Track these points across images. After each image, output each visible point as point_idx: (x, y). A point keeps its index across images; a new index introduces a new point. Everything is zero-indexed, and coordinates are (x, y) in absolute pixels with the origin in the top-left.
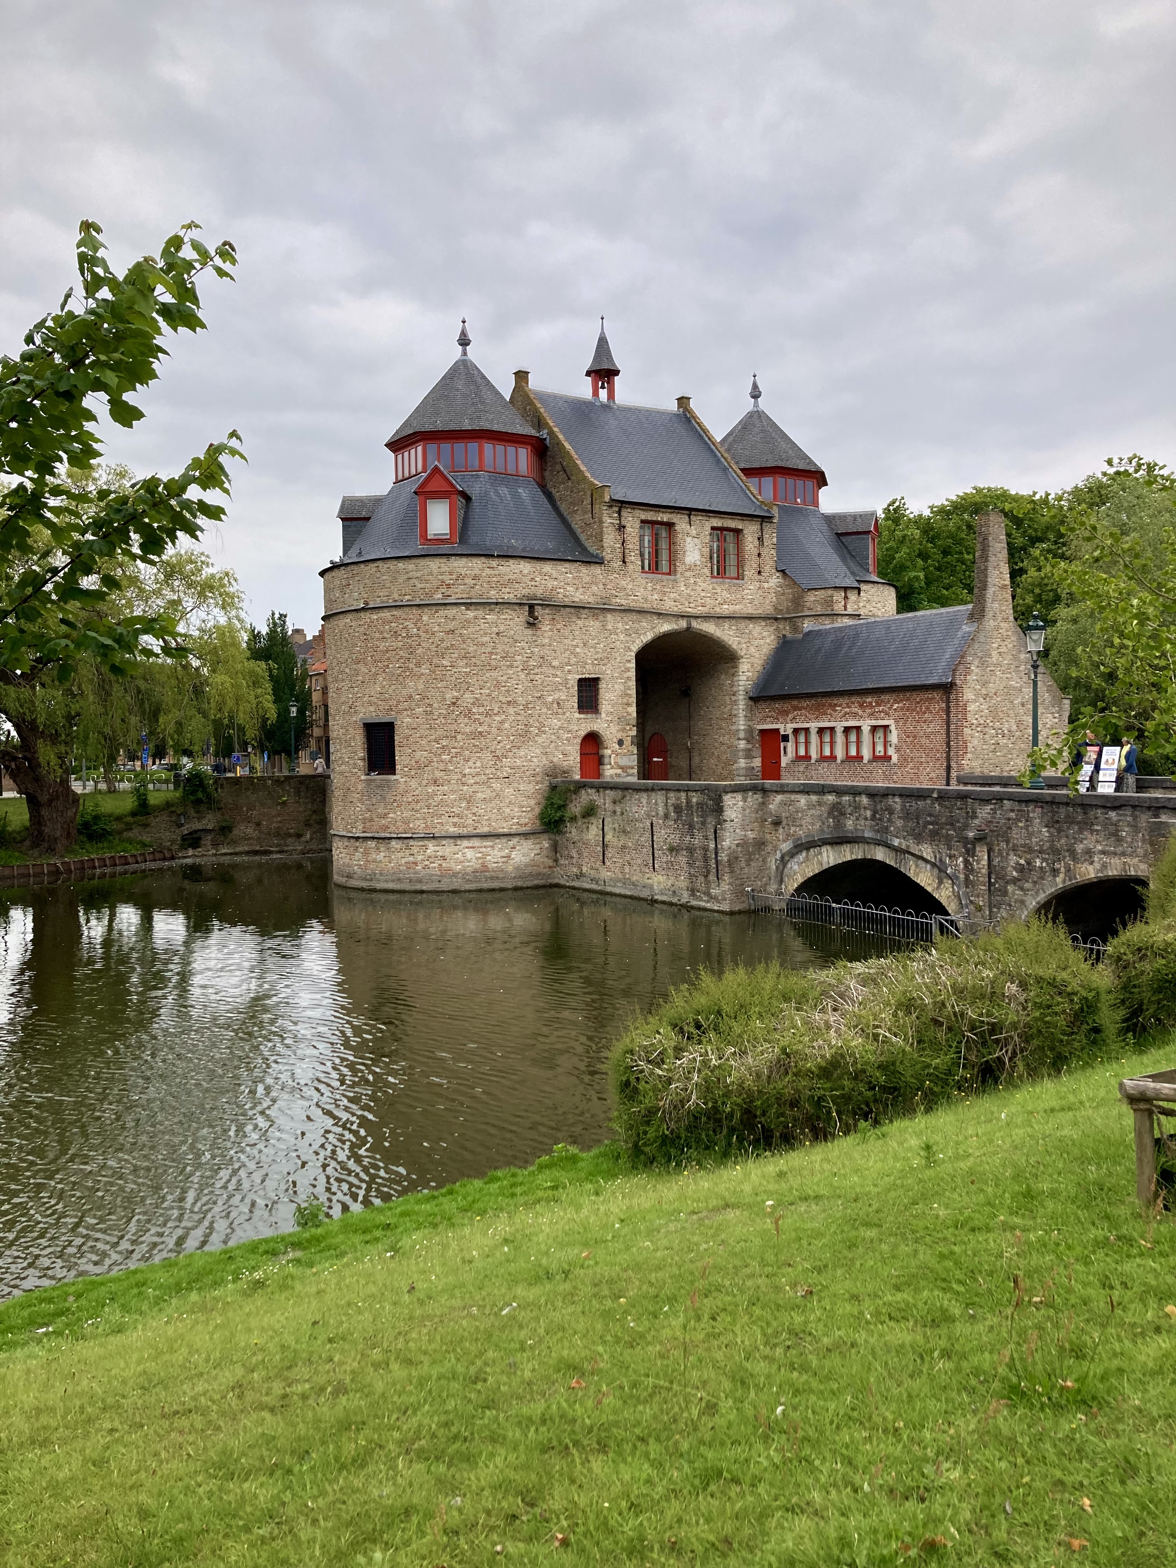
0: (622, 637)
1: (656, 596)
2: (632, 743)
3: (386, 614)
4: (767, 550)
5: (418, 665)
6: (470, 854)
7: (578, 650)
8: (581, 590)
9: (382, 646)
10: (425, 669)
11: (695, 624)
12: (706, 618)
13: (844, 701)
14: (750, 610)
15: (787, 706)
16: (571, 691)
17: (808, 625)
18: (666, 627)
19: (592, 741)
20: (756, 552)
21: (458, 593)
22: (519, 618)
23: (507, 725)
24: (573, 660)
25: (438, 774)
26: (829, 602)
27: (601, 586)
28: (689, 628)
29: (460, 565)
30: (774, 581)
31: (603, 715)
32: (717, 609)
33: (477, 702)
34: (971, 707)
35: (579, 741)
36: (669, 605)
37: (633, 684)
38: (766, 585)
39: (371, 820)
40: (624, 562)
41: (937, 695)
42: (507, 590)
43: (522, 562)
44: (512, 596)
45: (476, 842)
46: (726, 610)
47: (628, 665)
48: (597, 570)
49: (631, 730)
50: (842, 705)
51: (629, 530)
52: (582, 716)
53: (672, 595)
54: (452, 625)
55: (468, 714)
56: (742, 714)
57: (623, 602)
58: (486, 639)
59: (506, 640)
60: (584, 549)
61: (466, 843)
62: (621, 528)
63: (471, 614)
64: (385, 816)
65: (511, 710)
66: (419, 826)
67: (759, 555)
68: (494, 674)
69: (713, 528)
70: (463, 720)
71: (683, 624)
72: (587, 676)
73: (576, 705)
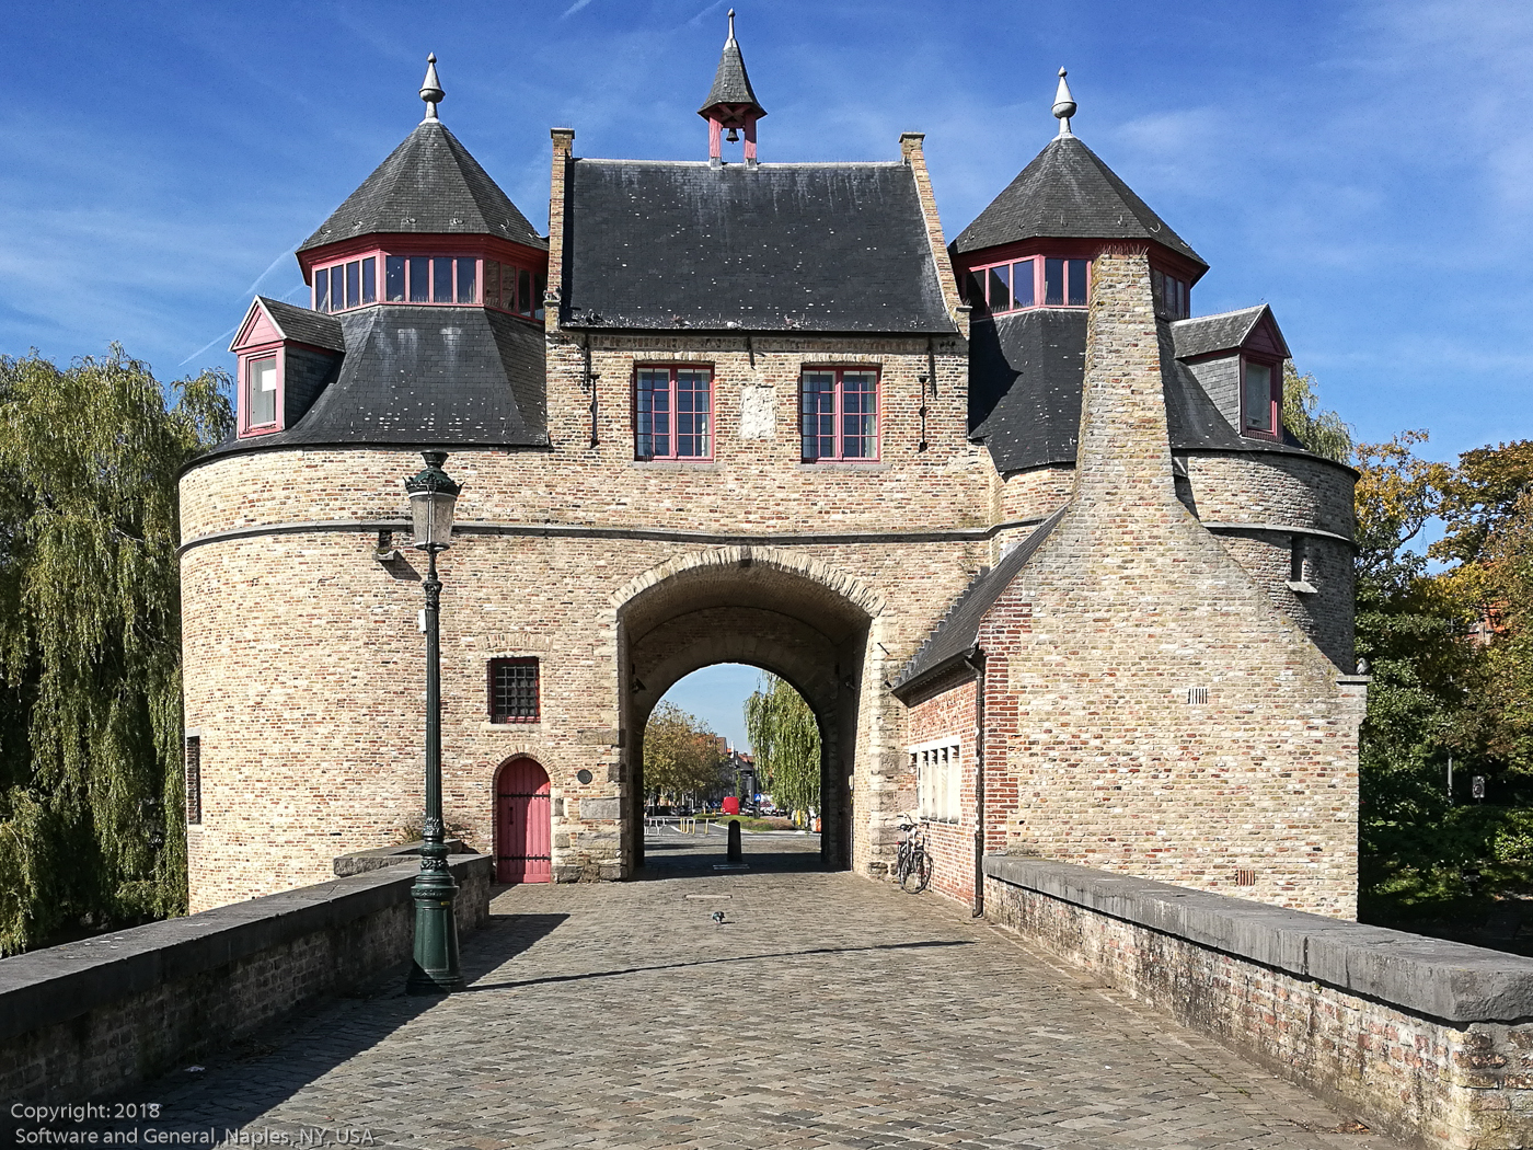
0: (589, 581)
1: (667, 503)
2: (611, 777)
4: (945, 400)
7: (488, 607)
8: (497, 497)
11: (758, 553)
12: (789, 540)
14: (897, 522)
16: (474, 682)
18: (690, 559)
19: (520, 773)
20: (916, 405)
22: (362, 552)
23: (337, 742)
24: (478, 625)
27: (542, 490)
28: (746, 563)
30: (962, 461)
31: (545, 726)
32: (816, 523)
34: (1032, 704)
35: (491, 770)
36: (698, 519)
37: (612, 669)
38: (940, 471)
40: (595, 442)
42: (338, 503)
43: (368, 453)
44: (346, 514)
46: (838, 523)
47: (603, 633)
48: (534, 459)
49: (607, 752)
51: (604, 380)
52: (497, 727)
53: (707, 500)
55: (278, 722)
57: (591, 516)
58: (302, 592)
59: (337, 592)
62: (590, 378)
63: (281, 549)
67: (923, 412)
68: (317, 651)
69: (805, 367)
70: (271, 733)
71: (734, 553)
72: (509, 654)
73: (485, 707)
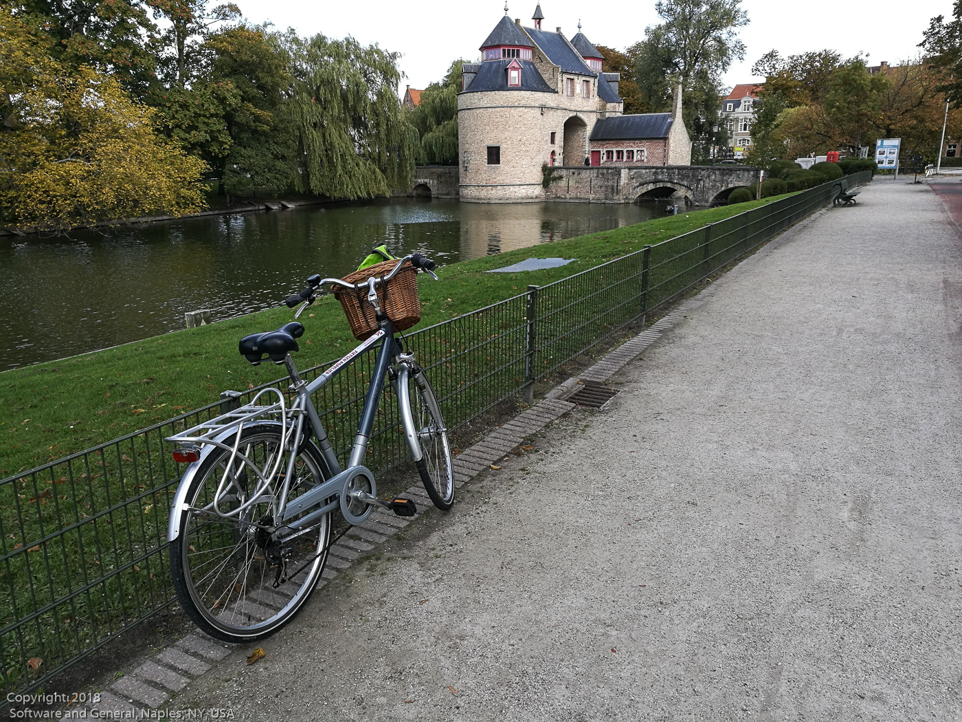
0: (561, 118)
1: (569, 104)
2: (562, 154)
3: (498, 109)
4: (595, 88)
5: (509, 127)
6: (523, 191)
7: (551, 122)
8: (553, 102)
9: (496, 120)
10: (511, 129)
11: (578, 114)
12: (581, 111)
13: (627, 142)
14: (590, 109)
15: (604, 143)
16: (549, 136)
17: (607, 115)
18: (571, 115)
19: (553, 153)
20: (593, 89)
21: (523, 103)
22: (538, 111)
23: (534, 148)
24: (550, 126)
25: (515, 164)
26: (615, 107)
27: (556, 101)
28: (576, 115)
29: (523, 93)
30: (597, 99)
31: (556, 145)
32: (583, 109)
33: (527, 140)
34: (672, 145)
35: (550, 153)
36: (572, 107)
37: (563, 134)
38: (595, 100)
39: (489, 180)
40: (563, 93)
41: (662, 141)
42: (536, 102)
43: (540, 93)
44: (537, 104)
45: (525, 187)
46: (585, 109)
47: (562, 127)
48: (556, 95)
49: (562, 150)
50: (626, 143)
51: (564, 81)
52: (551, 145)
53: (573, 104)
54: (520, 114)
55: (524, 144)
56: (587, 145)
57: (562, 106)
58: (530, 119)
59: (535, 119)
60: (549, 87)
61: (522, 187)
62: (562, 81)
63: (526, 110)
64: (495, 178)
65: (536, 143)
66: (508, 182)
68: (532, 131)
69: (583, 80)
70: (522, 146)
71: (574, 114)
72: (553, 131)
73: (550, 141)
